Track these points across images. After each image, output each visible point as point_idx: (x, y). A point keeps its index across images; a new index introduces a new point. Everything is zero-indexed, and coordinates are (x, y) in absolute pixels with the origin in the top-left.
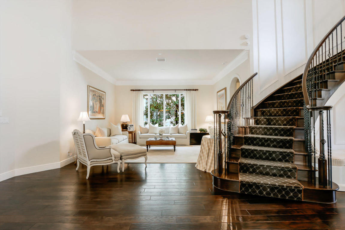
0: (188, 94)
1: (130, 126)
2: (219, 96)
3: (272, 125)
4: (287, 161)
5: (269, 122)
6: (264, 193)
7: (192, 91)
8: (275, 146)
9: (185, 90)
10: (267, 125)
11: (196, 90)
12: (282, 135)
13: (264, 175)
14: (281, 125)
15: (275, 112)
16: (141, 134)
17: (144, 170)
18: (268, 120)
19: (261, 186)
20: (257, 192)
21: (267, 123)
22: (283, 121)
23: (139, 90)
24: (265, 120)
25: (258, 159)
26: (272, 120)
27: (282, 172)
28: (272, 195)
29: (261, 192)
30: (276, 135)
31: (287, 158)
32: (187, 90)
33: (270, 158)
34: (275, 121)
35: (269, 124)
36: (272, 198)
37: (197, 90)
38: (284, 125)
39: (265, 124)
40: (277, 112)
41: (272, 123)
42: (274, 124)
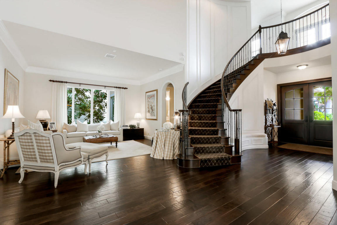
0: (118, 91)
1: (51, 124)
2: (148, 96)
3: (202, 120)
4: (218, 143)
5: (200, 118)
6: (213, 164)
7: (122, 89)
8: (208, 134)
9: (115, 87)
10: (199, 120)
11: (125, 88)
12: (210, 127)
13: (209, 153)
14: (207, 120)
15: (202, 112)
16: (68, 133)
17: (105, 168)
18: (199, 117)
19: (211, 160)
20: (210, 164)
21: (199, 119)
22: (208, 118)
23: (62, 82)
24: (198, 117)
25: (201, 143)
26: (202, 117)
27: (218, 150)
28: (217, 164)
29: (211, 164)
30: (207, 127)
31: (218, 141)
32: (117, 87)
33: (209, 142)
34: (204, 118)
35: (200, 120)
36: (217, 166)
37: (127, 88)
38: (209, 120)
39: (197, 119)
40: (203, 112)
41: (202, 119)
42: (203, 120)
